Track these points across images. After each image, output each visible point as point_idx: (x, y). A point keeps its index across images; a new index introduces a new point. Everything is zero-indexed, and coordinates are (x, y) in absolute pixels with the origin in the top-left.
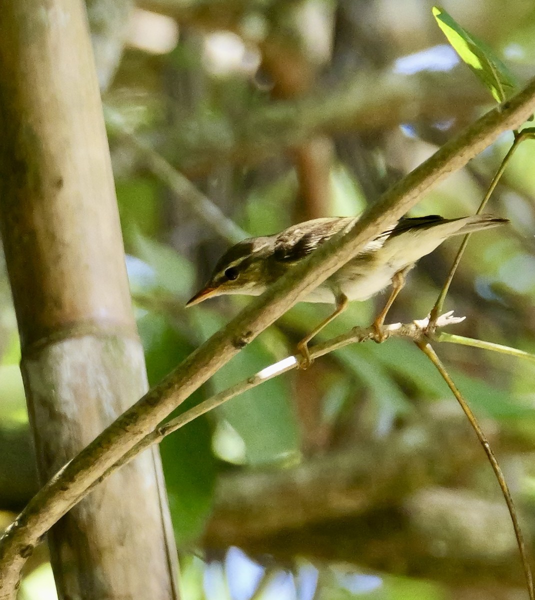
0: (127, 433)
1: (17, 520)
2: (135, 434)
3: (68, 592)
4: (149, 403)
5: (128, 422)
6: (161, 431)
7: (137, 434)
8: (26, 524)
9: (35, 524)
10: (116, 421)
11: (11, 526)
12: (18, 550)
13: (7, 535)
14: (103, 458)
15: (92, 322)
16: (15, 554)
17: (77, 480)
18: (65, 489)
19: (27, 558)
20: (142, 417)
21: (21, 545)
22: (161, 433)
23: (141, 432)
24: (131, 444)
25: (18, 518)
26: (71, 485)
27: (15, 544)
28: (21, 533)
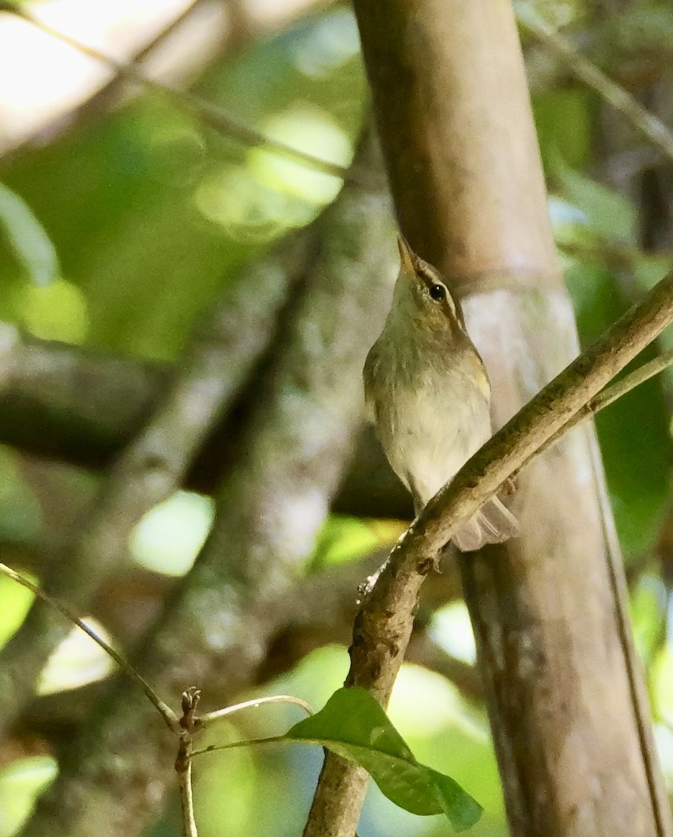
0: (551, 412)
1: (412, 527)
2: (562, 412)
3: (485, 619)
4: (579, 371)
5: (552, 396)
6: (591, 406)
7: (563, 412)
8: (425, 532)
9: (435, 531)
10: (537, 396)
11: (404, 535)
12: (414, 566)
13: (399, 547)
14: (521, 444)
15: (505, 272)
16: (411, 570)
17: (488, 473)
18: (473, 485)
19: (426, 575)
20: (570, 390)
21: (418, 559)
22: (591, 409)
23: (570, 410)
24: (557, 425)
25: (413, 524)
26: (480, 481)
27: (410, 556)
28: (417, 543)
